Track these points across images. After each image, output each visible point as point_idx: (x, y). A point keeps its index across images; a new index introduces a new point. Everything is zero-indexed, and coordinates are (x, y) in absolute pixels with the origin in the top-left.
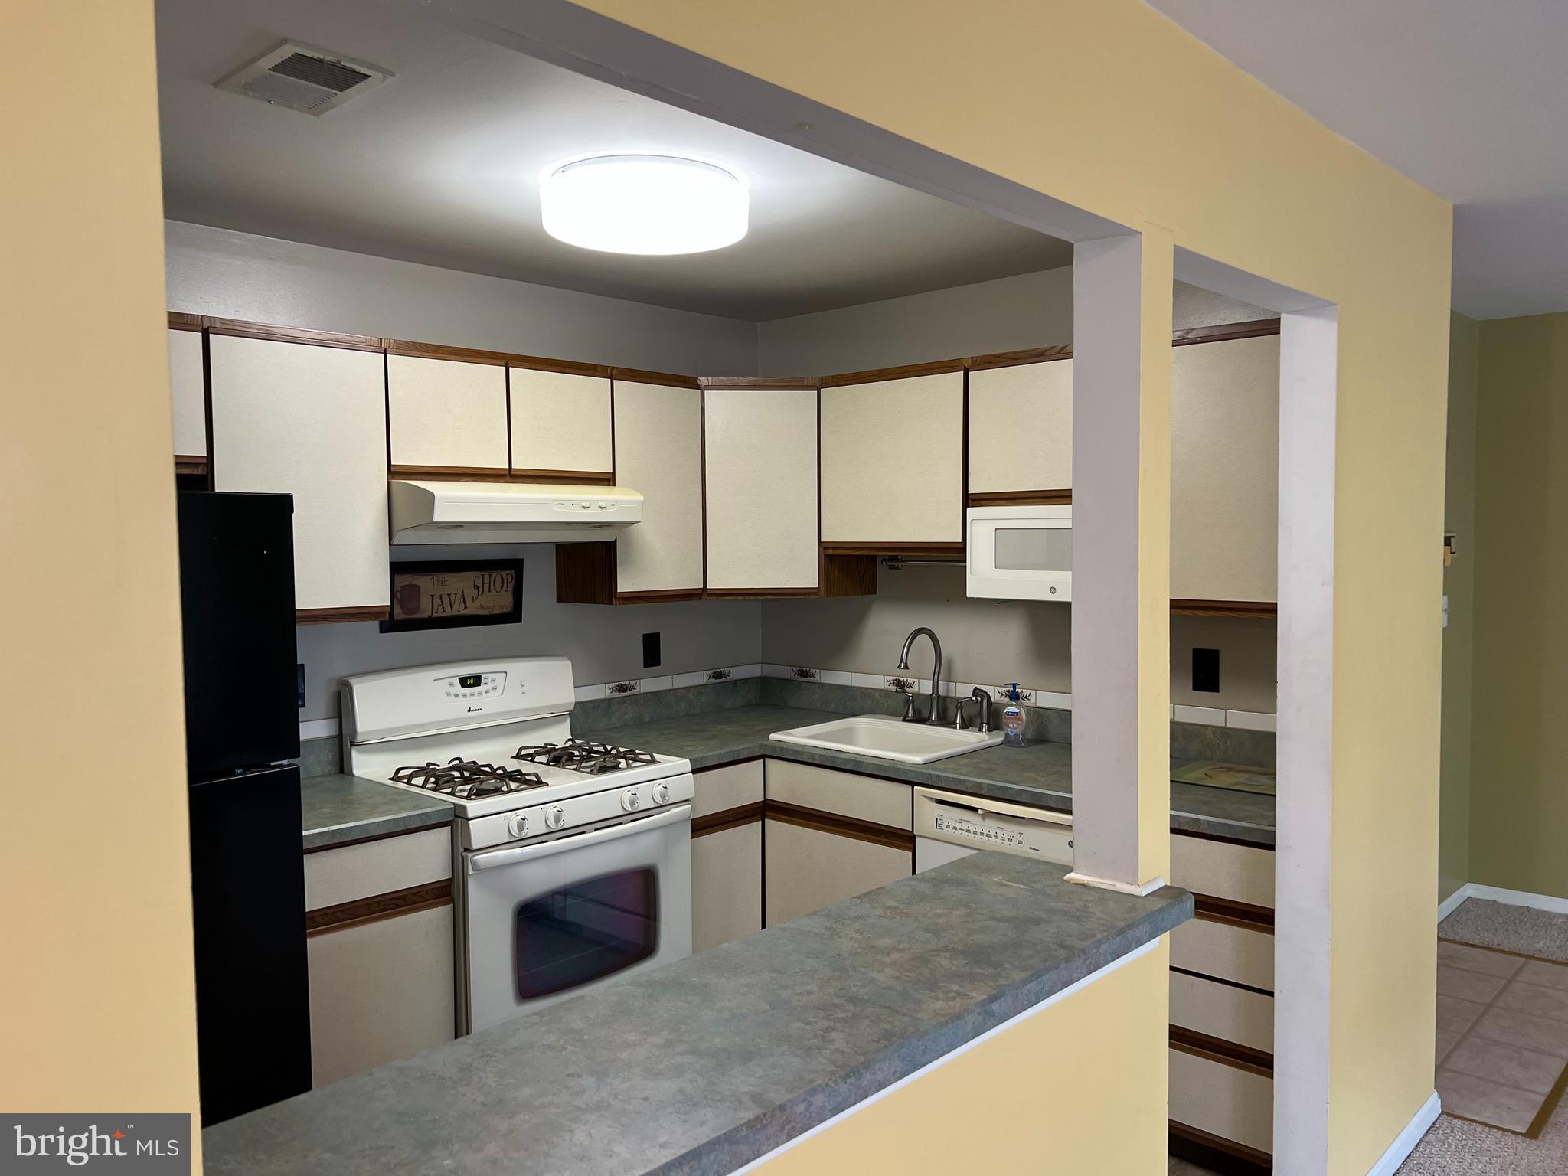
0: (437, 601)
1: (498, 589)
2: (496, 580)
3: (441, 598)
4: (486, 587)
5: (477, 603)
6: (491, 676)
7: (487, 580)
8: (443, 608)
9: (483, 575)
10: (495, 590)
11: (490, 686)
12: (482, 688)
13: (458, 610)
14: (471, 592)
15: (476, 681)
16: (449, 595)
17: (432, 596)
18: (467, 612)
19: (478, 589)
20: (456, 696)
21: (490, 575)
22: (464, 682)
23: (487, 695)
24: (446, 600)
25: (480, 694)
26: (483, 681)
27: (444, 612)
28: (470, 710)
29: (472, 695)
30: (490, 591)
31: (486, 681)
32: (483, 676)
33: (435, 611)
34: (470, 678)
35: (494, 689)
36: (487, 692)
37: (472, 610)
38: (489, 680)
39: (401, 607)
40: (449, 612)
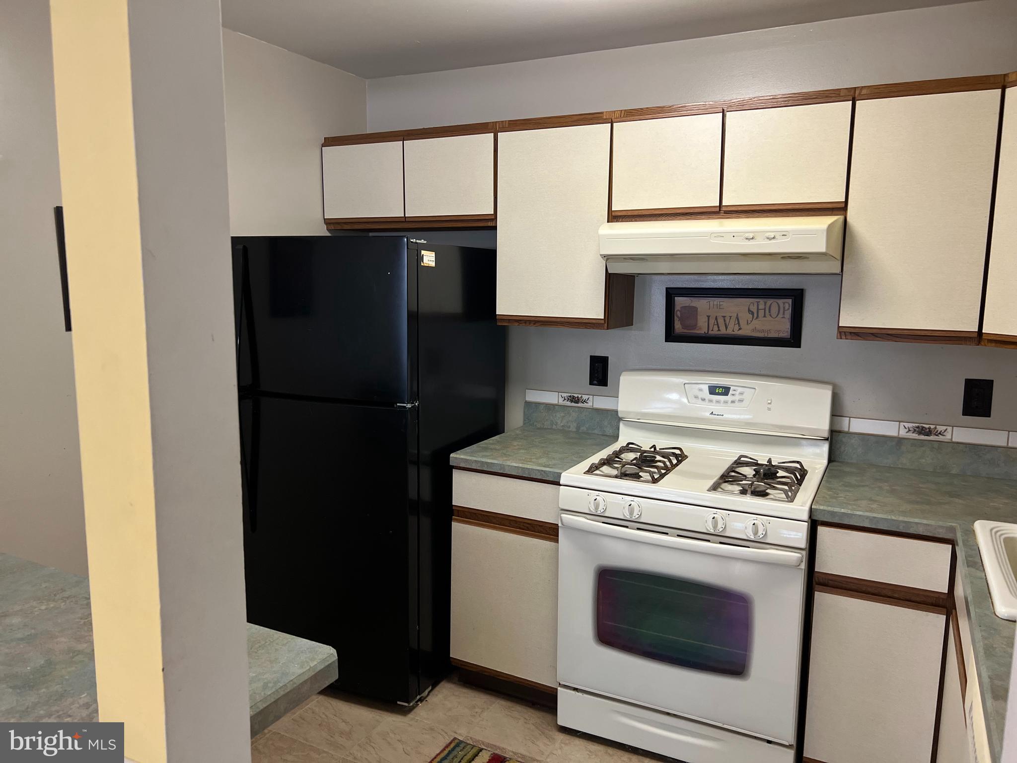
0: (712, 321)
1: (774, 314)
2: (772, 308)
3: (716, 319)
4: (761, 313)
5: (751, 327)
6: (740, 390)
7: (761, 306)
8: (718, 327)
9: (758, 302)
10: (770, 315)
11: (737, 398)
12: (729, 398)
13: (732, 330)
14: (745, 316)
15: (726, 391)
16: (724, 317)
17: (709, 317)
18: (741, 333)
19: (753, 313)
20: (703, 400)
21: (765, 303)
22: (713, 390)
23: (733, 405)
24: (721, 321)
25: (726, 402)
26: (731, 392)
27: (719, 330)
28: (712, 413)
29: (718, 402)
30: (765, 316)
31: (734, 392)
32: (732, 388)
33: (711, 329)
34: (720, 387)
35: (741, 401)
36: (733, 402)
37: (746, 331)
38: (737, 393)
39: (681, 324)
40: (723, 331)
